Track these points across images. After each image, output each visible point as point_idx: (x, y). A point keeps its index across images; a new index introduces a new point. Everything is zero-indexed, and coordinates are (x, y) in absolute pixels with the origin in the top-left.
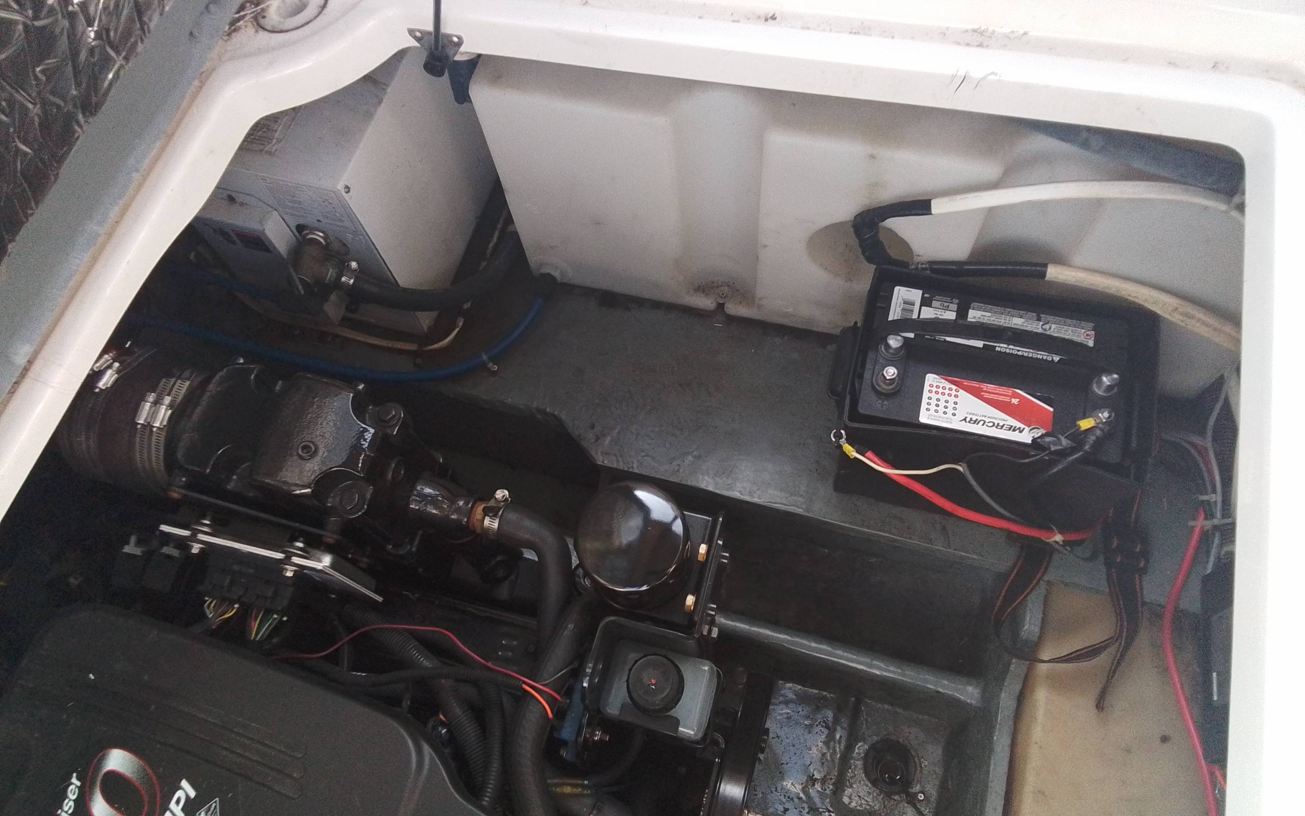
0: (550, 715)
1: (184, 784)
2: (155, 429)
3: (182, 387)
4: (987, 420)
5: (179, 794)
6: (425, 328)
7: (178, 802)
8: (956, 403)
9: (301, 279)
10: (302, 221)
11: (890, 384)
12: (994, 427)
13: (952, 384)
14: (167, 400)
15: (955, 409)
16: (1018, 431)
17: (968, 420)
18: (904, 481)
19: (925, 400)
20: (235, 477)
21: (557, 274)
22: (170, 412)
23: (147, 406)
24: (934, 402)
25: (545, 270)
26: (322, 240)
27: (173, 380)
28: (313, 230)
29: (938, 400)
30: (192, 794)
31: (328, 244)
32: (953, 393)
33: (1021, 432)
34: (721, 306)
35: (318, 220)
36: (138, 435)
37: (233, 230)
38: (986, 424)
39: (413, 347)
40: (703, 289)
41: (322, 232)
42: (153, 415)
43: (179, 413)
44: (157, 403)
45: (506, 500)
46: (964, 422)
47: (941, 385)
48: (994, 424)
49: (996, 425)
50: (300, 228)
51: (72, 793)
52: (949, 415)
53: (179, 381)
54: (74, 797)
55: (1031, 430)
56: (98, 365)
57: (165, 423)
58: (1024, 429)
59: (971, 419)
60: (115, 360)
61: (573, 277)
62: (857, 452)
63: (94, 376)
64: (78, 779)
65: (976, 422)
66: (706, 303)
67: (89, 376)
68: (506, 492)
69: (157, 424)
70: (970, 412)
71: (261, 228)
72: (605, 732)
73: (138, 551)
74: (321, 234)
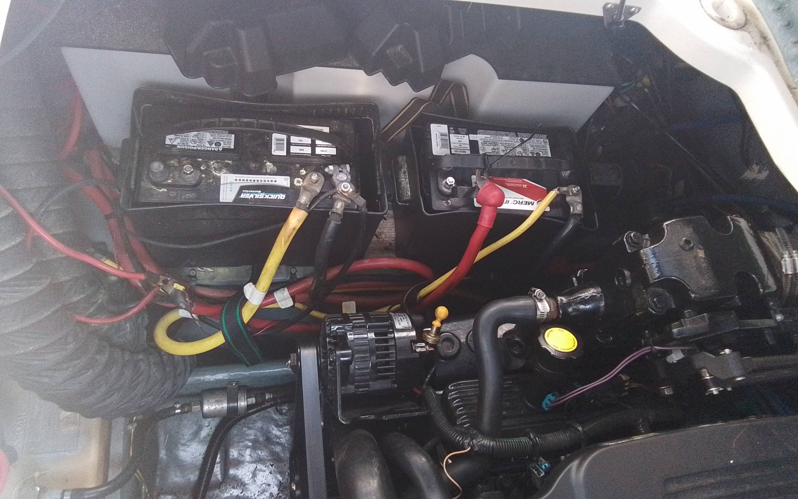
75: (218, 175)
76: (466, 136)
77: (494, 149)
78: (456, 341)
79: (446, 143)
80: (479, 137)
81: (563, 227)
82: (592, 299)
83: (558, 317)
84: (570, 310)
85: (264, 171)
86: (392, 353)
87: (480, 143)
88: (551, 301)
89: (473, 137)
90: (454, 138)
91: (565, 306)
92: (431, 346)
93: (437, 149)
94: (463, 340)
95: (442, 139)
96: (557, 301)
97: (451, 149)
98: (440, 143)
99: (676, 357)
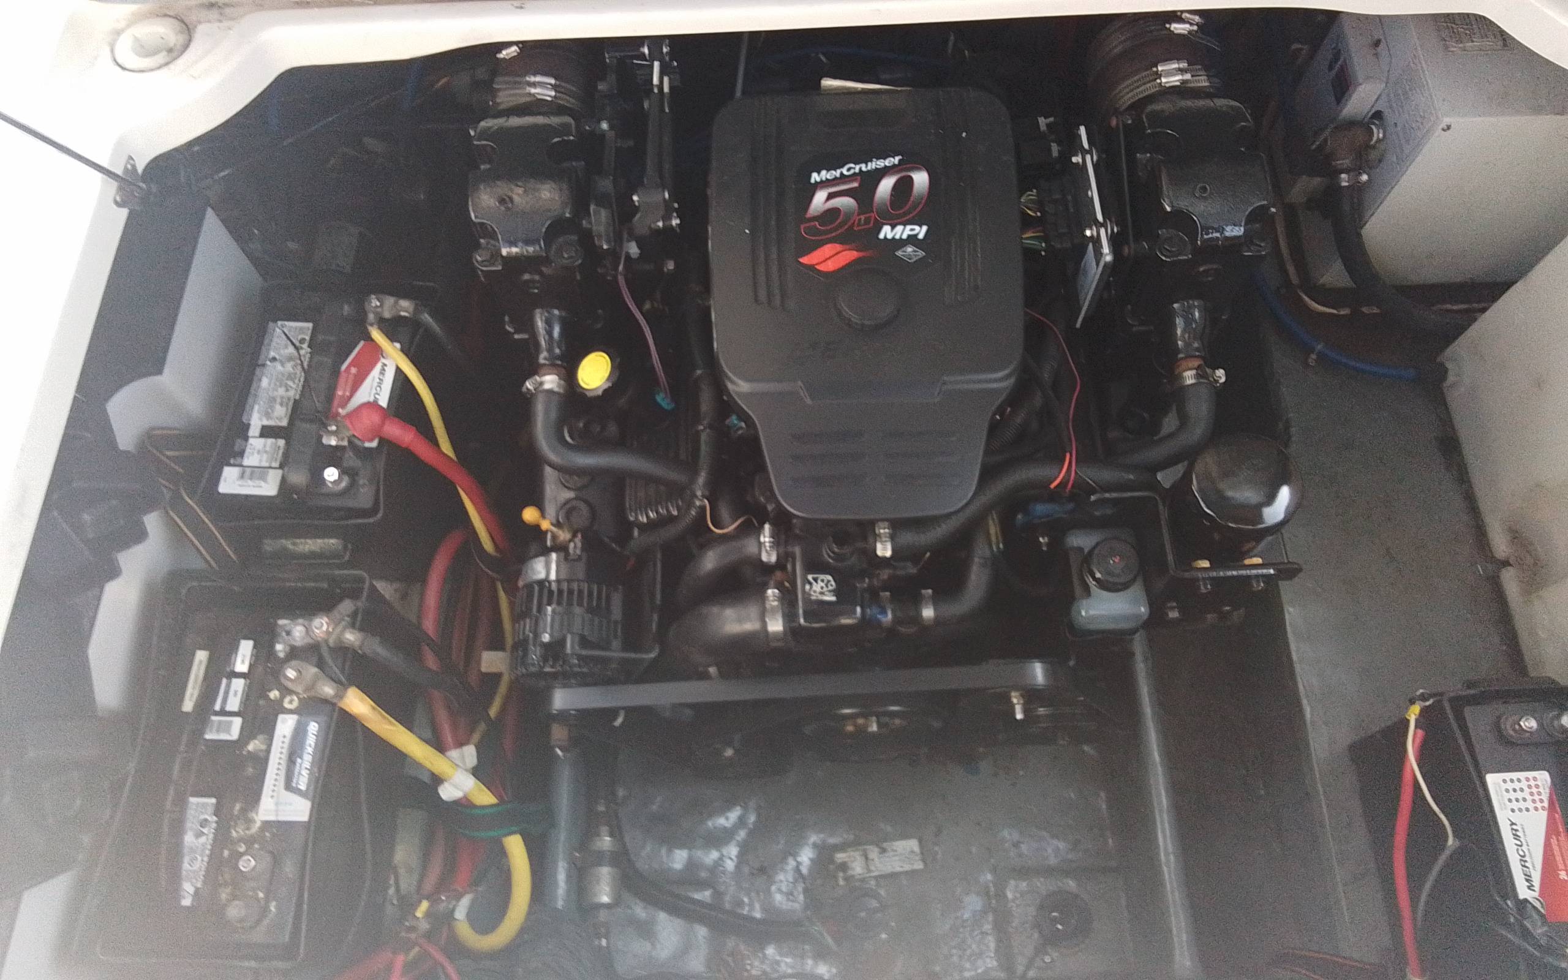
0: (1052, 486)
1: (925, 228)
2: (1158, 81)
3: (1203, 82)
4: (1524, 848)
5: (917, 228)
6: (1321, 281)
7: (912, 230)
8: (1527, 810)
9: (1326, 140)
10: (1387, 113)
11: (1514, 730)
12: (1520, 858)
13: (1549, 801)
14: (1188, 76)
15: (1520, 810)
16: (1528, 884)
17: (1514, 827)
18: (1407, 777)
19: (1514, 775)
20: (1148, 155)
21: (1451, 378)
22: (1178, 83)
23: (1176, 66)
24: (1517, 785)
25: (1449, 365)
26: (1375, 139)
27: (1205, 73)
28: (1382, 126)
29: (1522, 790)
30: (921, 236)
31: (1374, 147)
32: (1539, 805)
33: (1529, 888)
34: (1506, 563)
35: (1396, 123)
36: (1148, 72)
37: (1345, 61)
38: (1519, 848)
39: (1295, 279)
40: (1516, 536)
41: (1384, 136)
42: (1169, 73)
43: (1180, 91)
44: (1182, 71)
45: (1217, 381)
46: (1510, 823)
47: (1541, 790)
48: (1524, 856)
49: (1524, 859)
50: (1378, 115)
51: (889, 162)
52: (1510, 806)
53: (1205, 78)
54: (887, 164)
55: (1537, 899)
56: (1188, 15)
57: (1167, 85)
58: (1534, 890)
59: (1516, 830)
60: (1197, 24)
61: (1455, 398)
62: (1417, 721)
63: (1174, 16)
64: (900, 160)
65: (1516, 837)
66: (1501, 546)
67: (1174, 12)
68: (1223, 380)
69: (1164, 80)
70: (1525, 827)
71: (1361, 81)
72: (1048, 545)
73: (1043, 128)
74: (1381, 135)
75: (258, 824)
76: (251, 441)
77: (281, 405)
78: (574, 503)
79: (258, 472)
80: (256, 421)
81: (428, 330)
82: (549, 323)
83: (565, 368)
84: (557, 351)
85: (262, 755)
86: (579, 586)
87: (266, 422)
88: (543, 371)
89: (254, 430)
90: (251, 459)
91: (552, 357)
92: (574, 536)
93: (269, 488)
94: (571, 495)
95: (251, 479)
96: (544, 365)
97: (271, 467)
98: (258, 482)
99: (633, 249)
